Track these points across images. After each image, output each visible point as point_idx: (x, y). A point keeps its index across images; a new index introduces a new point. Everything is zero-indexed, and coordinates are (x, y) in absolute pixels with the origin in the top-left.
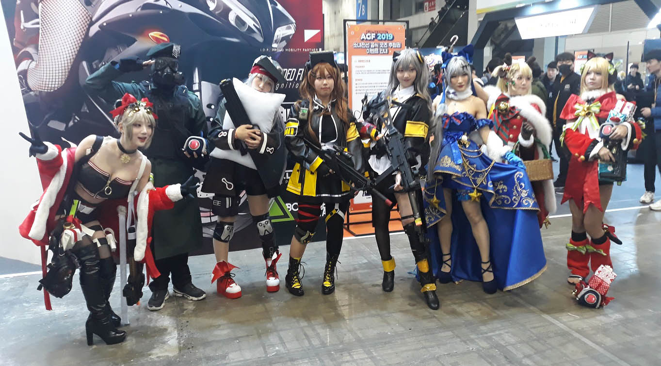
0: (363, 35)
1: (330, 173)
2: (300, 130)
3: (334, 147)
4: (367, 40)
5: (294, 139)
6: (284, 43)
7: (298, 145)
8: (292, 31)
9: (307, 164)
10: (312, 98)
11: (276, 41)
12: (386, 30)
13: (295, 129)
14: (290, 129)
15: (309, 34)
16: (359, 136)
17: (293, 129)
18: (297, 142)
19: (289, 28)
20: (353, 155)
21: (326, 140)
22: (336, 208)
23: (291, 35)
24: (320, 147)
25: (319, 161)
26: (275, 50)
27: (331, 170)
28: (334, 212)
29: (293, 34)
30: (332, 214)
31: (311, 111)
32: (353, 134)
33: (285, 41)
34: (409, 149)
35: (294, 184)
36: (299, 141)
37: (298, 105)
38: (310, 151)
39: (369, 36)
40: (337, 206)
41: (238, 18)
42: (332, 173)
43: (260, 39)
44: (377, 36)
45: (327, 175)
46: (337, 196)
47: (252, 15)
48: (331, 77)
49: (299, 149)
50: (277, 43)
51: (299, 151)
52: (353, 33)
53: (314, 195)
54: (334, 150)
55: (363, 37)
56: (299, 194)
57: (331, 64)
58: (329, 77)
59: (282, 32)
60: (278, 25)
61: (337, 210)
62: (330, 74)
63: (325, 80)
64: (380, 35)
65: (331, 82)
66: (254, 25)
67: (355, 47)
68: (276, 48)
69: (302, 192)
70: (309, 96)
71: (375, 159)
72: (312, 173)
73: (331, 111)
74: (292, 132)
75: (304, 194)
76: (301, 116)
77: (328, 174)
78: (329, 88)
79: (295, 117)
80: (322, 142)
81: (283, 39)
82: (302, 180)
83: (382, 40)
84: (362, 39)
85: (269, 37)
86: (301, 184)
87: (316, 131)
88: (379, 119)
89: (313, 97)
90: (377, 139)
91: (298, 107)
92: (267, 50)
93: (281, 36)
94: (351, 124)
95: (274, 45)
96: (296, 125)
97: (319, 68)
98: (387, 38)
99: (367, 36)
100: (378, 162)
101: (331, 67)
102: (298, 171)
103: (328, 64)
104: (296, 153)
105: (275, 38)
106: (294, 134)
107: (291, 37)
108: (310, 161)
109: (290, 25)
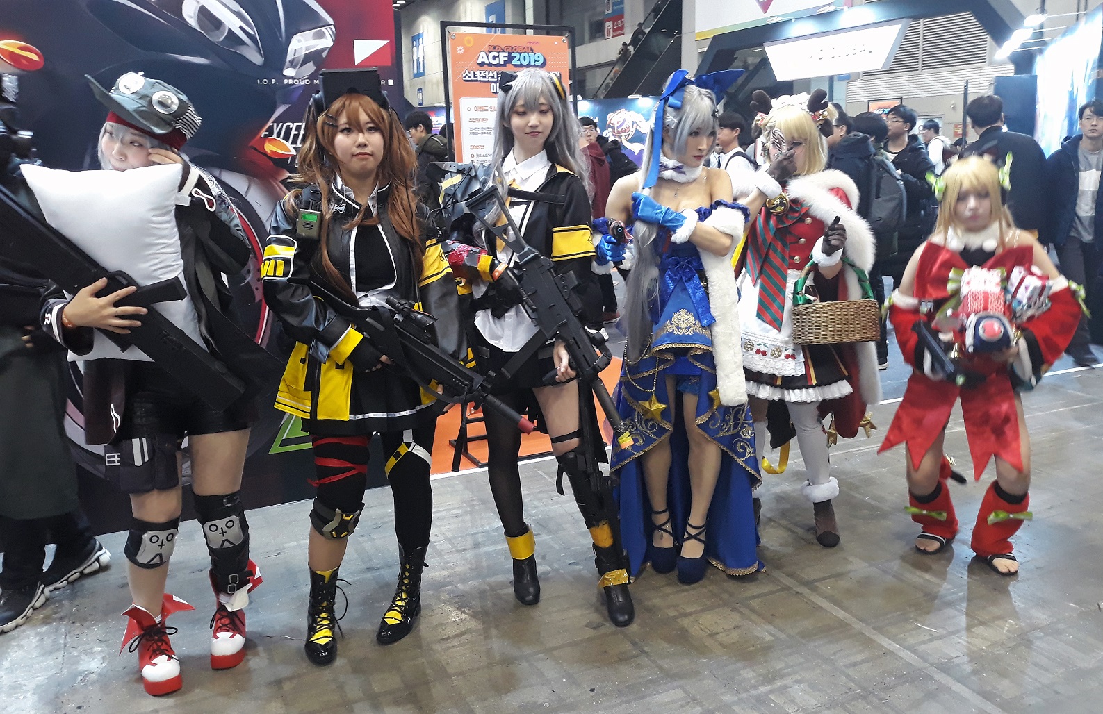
0: (483, 54)
1: (381, 362)
2: (302, 263)
3: (388, 301)
4: (490, 65)
5: (286, 286)
6: (310, 68)
7: (296, 301)
8: (327, 42)
9: (322, 348)
10: (328, 182)
11: (291, 62)
12: (528, 45)
13: (287, 261)
14: (273, 261)
15: (364, 49)
16: (450, 270)
17: (281, 263)
18: (293, 293)
19: (321, 35)
20: (436, 320)
21: (367, 284)
22: (405, 441)
23: (323, 50)
24: (355, 302)
25: (352, 338)
26: (291, 82)
27: (384, 358)
28: (403, 450)
29: (331, 49)
30: (399, 454)
31: (328, 217)
32: (436, 265)
33: (311, 64)
34: (576, 289)
35: (293, 394)
36: (300, 291)
37: (292, 200)
38: (330, 314)
39: (494, 58)
40: (408, 436)
41: (204, 13)
42: (389, 362)
43: (257, 59)
44: (511, 58)
45: (374, 369)
46: (404, 413)
47: (238, 8)
48: (376, 129)
49: (300, 310)
50: (294, 67)
51: (298, 315)
52: (460, 50)
53: (346, 417)
54: (388, 307)
55: (482, 58)
56: (307, 417)
57: (374, 100)
58: (370, 129)
59: (302, 43)
60: (293, 30)
61: (408, 445)
62: (373, 121)
63: (361, 135)
64: (517, 55)
65: (376, 140)
66: (241, 28)
67: (467, 78)
68: (292, 78)
69: (314, 411)
70: (320, 180)
71: (491, 319)
72: (338, 366)
73: (378, 213)
74: (280, 271)
75: (319, 418)
76: (301, 231)
77: (379, 366)
78: (372, 155)
79: (285, 232)
80: (358, 290)
81: (308, 58)
82: (313, 384)
83: (521, 66)
84: (479, 62)
85: (275, 53)
86: (310, 393)
87: (343, 265)
88: (488, 233)
89: (330, 180)
90: (497, 274)
91: (293, 207)
92: (273, 81)
93: (304, 53)
94: (428, 243)
95: (288, 72)
96: (289, 252)
97: (344, 105)
98: (532, 63)
99: (491, 55)
100: (498, 325)
101: (375, 106)
102: (303, 361)
103: (368, 99)
104: (293, 321)
105: (290, 57)
106: (286, 274)
107: (324, 55)
108: (330, 340)
109: (323, 29)
